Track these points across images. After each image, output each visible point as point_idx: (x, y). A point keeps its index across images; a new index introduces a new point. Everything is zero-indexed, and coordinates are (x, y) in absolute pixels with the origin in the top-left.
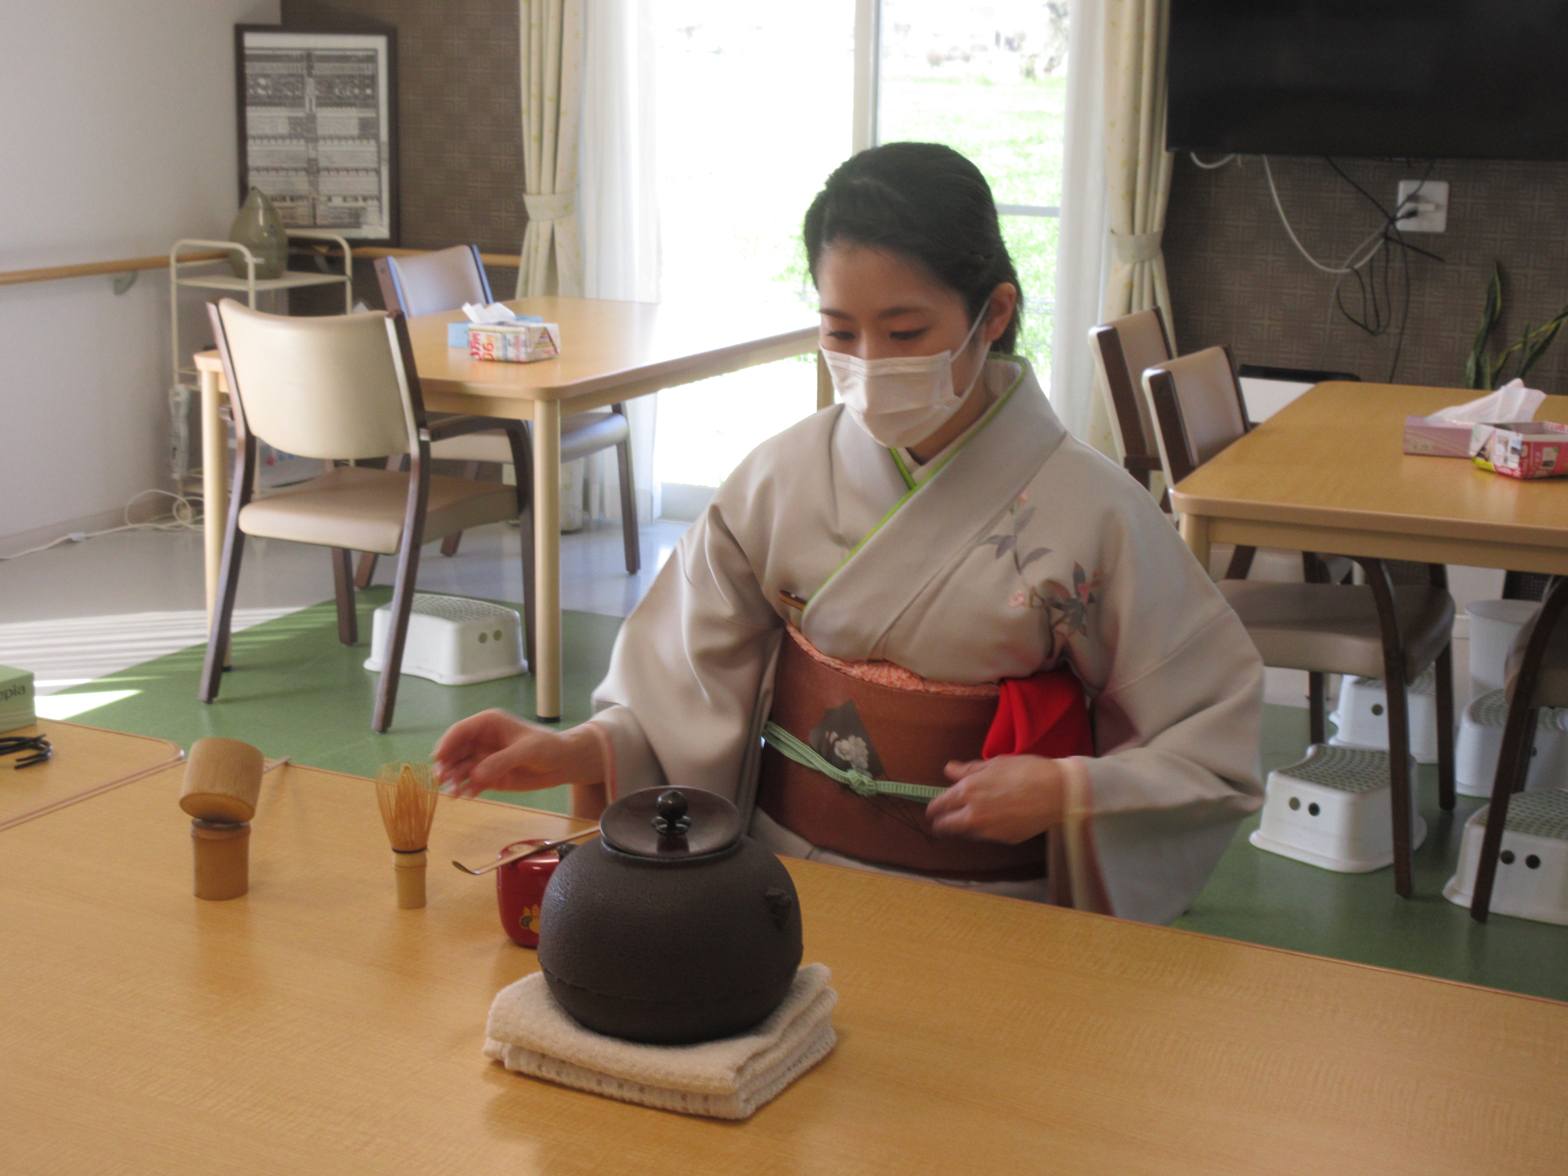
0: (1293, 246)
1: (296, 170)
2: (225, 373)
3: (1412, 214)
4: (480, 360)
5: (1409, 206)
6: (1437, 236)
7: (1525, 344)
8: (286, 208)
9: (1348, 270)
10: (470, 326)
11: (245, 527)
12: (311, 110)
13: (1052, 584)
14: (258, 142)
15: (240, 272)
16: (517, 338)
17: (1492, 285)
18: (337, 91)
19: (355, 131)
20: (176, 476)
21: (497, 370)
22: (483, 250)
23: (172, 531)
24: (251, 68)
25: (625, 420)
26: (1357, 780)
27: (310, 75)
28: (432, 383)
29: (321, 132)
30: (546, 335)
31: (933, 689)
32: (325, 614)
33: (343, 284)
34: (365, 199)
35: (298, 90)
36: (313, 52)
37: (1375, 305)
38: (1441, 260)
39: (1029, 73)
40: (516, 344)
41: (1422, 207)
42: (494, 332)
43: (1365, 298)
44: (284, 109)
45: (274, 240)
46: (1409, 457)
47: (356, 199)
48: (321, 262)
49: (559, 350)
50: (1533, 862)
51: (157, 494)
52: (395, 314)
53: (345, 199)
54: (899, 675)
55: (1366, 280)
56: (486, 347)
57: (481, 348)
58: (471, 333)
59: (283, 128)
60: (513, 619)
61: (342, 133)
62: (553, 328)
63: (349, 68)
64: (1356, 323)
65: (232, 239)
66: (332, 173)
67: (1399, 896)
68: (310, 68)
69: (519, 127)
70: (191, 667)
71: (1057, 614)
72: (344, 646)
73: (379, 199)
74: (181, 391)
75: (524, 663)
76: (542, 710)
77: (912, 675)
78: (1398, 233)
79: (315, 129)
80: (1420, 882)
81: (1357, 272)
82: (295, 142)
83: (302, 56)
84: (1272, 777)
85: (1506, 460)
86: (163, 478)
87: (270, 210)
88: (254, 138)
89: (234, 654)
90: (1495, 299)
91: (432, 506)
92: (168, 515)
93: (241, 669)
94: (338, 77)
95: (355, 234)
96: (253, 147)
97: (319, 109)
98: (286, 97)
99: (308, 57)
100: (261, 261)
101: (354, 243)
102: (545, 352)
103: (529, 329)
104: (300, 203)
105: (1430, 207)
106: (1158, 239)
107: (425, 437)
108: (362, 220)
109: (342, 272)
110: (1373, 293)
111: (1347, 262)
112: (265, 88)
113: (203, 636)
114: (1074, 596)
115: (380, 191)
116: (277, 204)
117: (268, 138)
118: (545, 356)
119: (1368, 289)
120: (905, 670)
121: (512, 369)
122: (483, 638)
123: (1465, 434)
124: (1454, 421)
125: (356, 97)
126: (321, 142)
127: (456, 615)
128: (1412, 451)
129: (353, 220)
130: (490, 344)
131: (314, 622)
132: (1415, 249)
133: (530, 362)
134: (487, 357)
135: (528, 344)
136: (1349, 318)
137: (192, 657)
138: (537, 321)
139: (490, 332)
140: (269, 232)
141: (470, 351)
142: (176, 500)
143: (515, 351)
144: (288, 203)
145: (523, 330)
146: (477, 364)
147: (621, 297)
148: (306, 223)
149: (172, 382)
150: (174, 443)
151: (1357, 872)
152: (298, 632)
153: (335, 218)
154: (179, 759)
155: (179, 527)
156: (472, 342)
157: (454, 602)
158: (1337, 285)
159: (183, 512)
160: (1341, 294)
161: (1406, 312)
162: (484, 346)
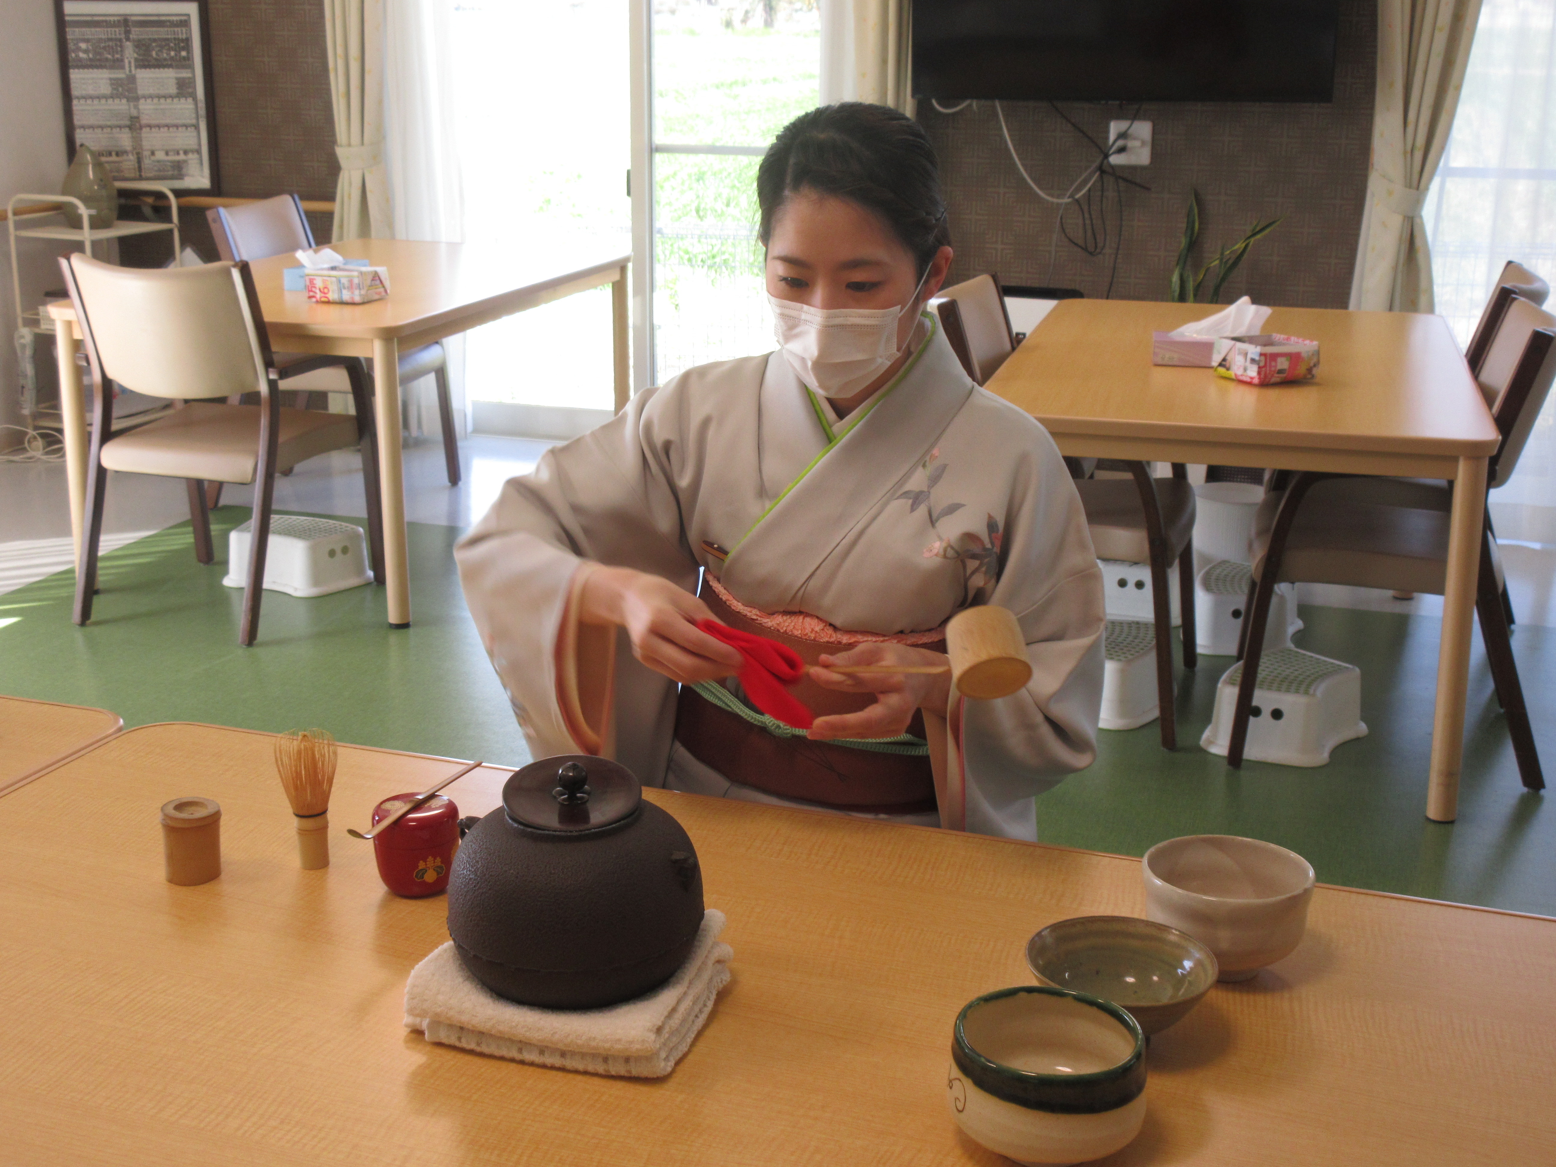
0: (1024, 179)
1: (120, 127)
2: (79, 322)
3: (1122, 150)
4: (317, 302)
5: (1120, 143)
6: (1143, 168)
7: (1221, 260)
8: (113, 162)
9: (1070, 200)
10: (307, 271)
11: (106, 463)
12: (130, 71)
13: (969, 537)
14: (82, 101)
15: (75, 223)
16: (351, 281)
17: (1191, 210)
18: (154, 54)
19: (173, 90)
20: (26, 412)
21: (333, 312)
22: (302, 197)
23: (25, 463)
24: (72, 34)
25: (441, 348)
27: (128, 39)
28: (277, 326)
29: (140, 92)
30: (377, 278)
31: (845, 640)
32: (183, 536)
33: (171, 231)
34: (186, 152)
35: (117, 53)
36: (129, 18)
37: (1093, 230)
38: (1148, 189)
39: (728, 24)
40: (351, 287)
41: (1130, 144)
42: (328, 276)
43: (1084, 225)
44: (105, 70)
45: (104, 193)
46: (1159, 369)
47: (178, 154)
48: (147, 211)
49: (388, 291)
50: (1277, 714)
51: (9, 428)
52: (240, 264)
53: (167, 154)
55: (1085, 208)
56: (322, 290)
57: (318, 291)
58: (307, 278)
59: (106, 89)
60: (357, 535)
61: (162, 92)
62: (382, 270)
63: (163, 33)
64: (1076, 244)
65: (64, 193)
66: (153, 130)
67: (1165, 749)
68: (127, 32)
69: (328, 84)
70: (63, 593)
71: (972, 564)
72: (202, 565)
73: (198, 151)
74: (25, 336)
75: (371, 574)
76: (393, 617)
77: (828, 625)
78: (1113, 167)
79: (136, 89)
80: (1182, 737)
81: (1077, 201)
82: (117, 101)
83: (119, 21)
85: (1245, 370)
86: (13, 414)
87: (98, 165)
88: (78, 98)
89: (102, 578)
90: (1193, 222)
91: (282, 438)
92: (20, 447)
93: (108, 591)
94: (155, 40)
95: (179, 184)
96: (76, 105)
97: (138, 70)
98: (107, 60)
99: (125, 22)
100: (93, 212)
101: (178, 193)
102: (376, 293)
103: (361, 273)
104: (125, 157)
105: (1137, 143)
107: (273, 376)
108: (184, 171)
109: (169, 220)
110: (1091, 219)
111: (1068, 193)
112: (86, 51)
113: (72, 562)
114: (989, 546)
115: (200, 145)
116: (103, 159)
117: (92, 98)
118: (377, 297)
119: (1087, 216)
120: (820, 621)
121: (347, 310)
122: (332, 553)
123: (1208, 347)
124: (1195, 335)
125: (172, 58)
126: (142, 101)
127: (306, 533)
128: (1160, 362)
129: (176, 172)
130: (326, 288)
131: (172, 545)
132: (1125, 180)
133: (363, 303)
134: (323, 299)
135: (361, 287)
136: (1071, 240)
137: (60, 583)
138: (365, 265)
139: (325, 276)
140: (99, 185)
141: (307, 295)
142: (26, 433)
143: (349, 293)
144: (114, 158)
145: (356, 274)
146: (314, 305)
147: (428, 238)
148: (132, 175)
149: (16, 328)
150: (22, 382)
151: (1126, 729)
152: (158, 555)
153: (159, 170)
154: (120, 729)
155: (30, 458)
156: (308, 286)
157: (302, 521)
158: (1061, 212)
159: (34, 444)
160: (1064, 221)
161: (1120, 235)
162: (320, 290)
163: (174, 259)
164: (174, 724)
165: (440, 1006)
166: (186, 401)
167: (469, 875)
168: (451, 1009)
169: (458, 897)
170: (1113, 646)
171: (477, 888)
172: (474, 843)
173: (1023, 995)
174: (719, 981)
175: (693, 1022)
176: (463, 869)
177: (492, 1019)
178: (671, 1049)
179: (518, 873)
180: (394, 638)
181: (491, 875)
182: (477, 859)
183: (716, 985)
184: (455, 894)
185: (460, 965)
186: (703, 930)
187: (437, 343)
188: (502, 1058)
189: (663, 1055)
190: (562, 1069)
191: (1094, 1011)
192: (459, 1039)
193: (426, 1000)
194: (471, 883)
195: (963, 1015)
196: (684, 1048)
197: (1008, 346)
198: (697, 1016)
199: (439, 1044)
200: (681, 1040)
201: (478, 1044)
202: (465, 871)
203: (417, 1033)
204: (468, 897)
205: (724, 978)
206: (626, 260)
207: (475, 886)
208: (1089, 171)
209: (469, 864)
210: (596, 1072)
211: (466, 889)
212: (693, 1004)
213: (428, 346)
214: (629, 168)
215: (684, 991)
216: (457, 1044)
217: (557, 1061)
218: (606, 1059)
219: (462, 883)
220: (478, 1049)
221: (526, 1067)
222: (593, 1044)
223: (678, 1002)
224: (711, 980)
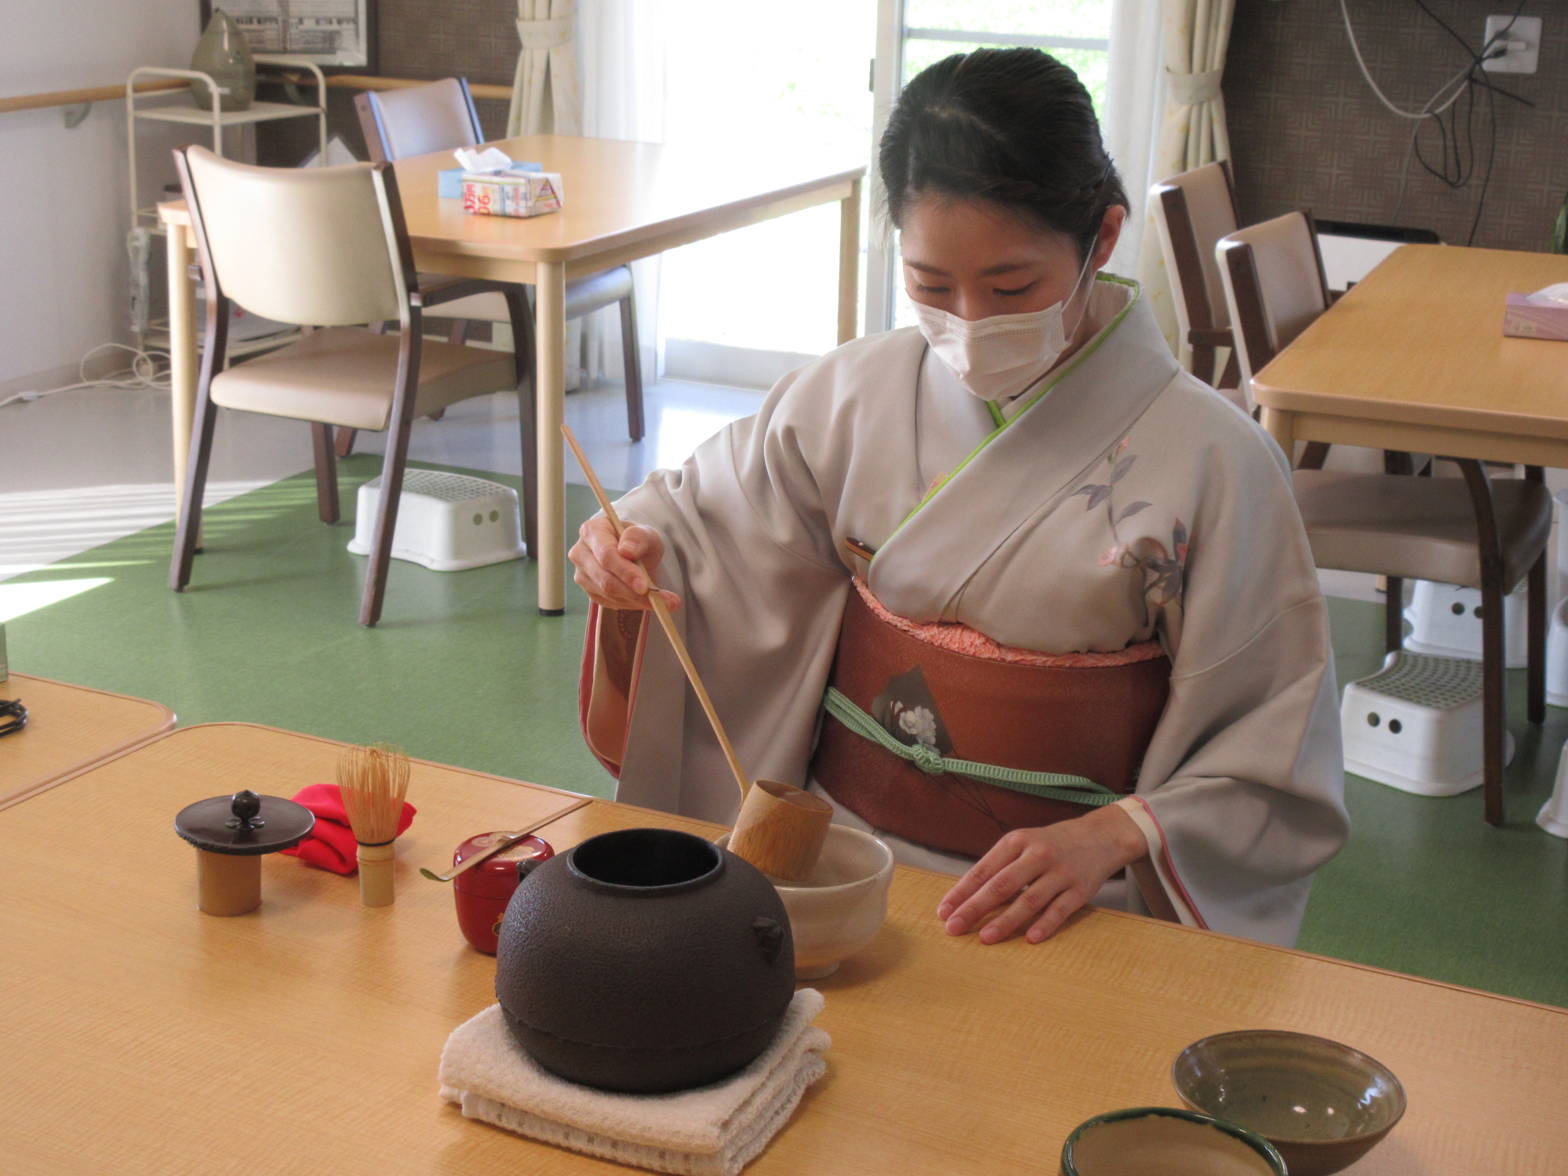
0: (1368, 86)
2: (193, 227)
3: (1500, 53)
4: (475, 213)
5: (1498, 44)
6: (1526, 77)
8: (254, 31)
9: (1428, 115)
10: (465, 176)
11: (216, 399)
13: (1148, 543)
15: (205, 104)
16: (516, 190)
20: (136, 328)
21: (494, 226)
22: (472, 80)
23: (132, 389)
25: (629, 273)
26: (1443, 694)
28: (424, 242)
30: (548, 187)
31: (1010, 657)
32: (305, 489)
33: (316, 117)
34: (340, 22)
37: (1456, 154)
38: (1532, 105)
40: (515, 198)
41: (1511, 45)
42: (491, 183)
43: (1445, 147)
45: (241, 68)
46: (1512, 341)
47: (330, 22)
48: (291, 91)
49: (561, 203)
51: (116, 348)
52: (383, 167)
53: (318, 22)
54: (972, 640)
55: (1448, 126)
56: (482, 199)
57: (476, 200)
58: (465, 184)
60: (510, 499)
62: (554, 177)
64: (1435, 173)
65: (194, 67)
67: (1489, 825)
70: (161, 551)
71: (1152, 576)
72: (325, 525)
73: (355, 21)
74: (140, 236)
75: (523, 546)
76: (544, 602)
77: (988, 640)
78: (1485, 74)
80: (1512, 808)
81: (1438, 118)
84: (1349, 689)
86: (121, 331)
87: (235, 34)
89: (206, 536)
91: (423, 377)
92: (128, 370)
93: (213, 551)
95: (329, 60)
100: (226, 91)
101: (328, 71)
102: (546, 205)
103: (529, 181)
104: (268, 25)
105: (1521, 46)
106: (1218, 79)
107: (416, 302)
108: (336, 44)
109: (315, 103)
110: (1455, 140)
111: (1427, 106)
113: (173, 514)
114: (1172, 557)
115: (357, 12)
116: (242, 27)
118: (547, 210)
119: (1449, 135)
120: (981, 634)
121: (510, 224)
122: (478, 519)
124: (1561, 300)
127: (448, 493)
128: (1512, 332)
129: (327, 45)
130: (486, 196)
131: (292, 499)
132: (1503, 92)
133: (530, 217)
134: (483, 211)
135: (528, 197)
136: (1427, 168)
137: (159, 539)
138: (537, 171)
139: (486, 183)
140: (235, 58)
141: (463, 204)
142: (135, 354)
143: (514, 204)
144: (255, 26)
145: (522, 181)
146: (471, 217)
147: (622, 136)
148: (276, 47)
149: (129, 227)
150: (133, 292)
151: (1440, 795)
152: (275, 511)
153: (307, 42)
154: (173, 727)
155: (139, 384)
156: (465, 194)
157: (446, 478)
158: (1415, 131)
159: (144, 368)
160: (1419, 141)
161: (1491, 162)
162: (479, 199)
163: (319, 150)
164: (233, 725)
165: (479, 1077)
166: (316, 328)
167: (520, 927)
168: (490, 1081)
169: (506, 953)
170: (1432, 689)
171: (527, 943)
172: (529, 892)
173: (1154, 1117)
174: (810, 1073)
175: (772, 1119)
176: (514, 921)
177: (535, 1097)
178: (741, 1149)
179: (573, 929)
180: (544, 627)
181: (543, 930)
182: (530, 910)
183: (806, 1077)
184: (504, 949)
185: (508, 1031)
186: (794, 1012)
187: (624, 266)
188: (546, 1143)
189: (729, 1154)
190: (613, 1162)
191: (1238, 1144)
192: (499, 1117)
193: (462, 1069)
194: (520, 937)
195: (1075, 1137)
196: (757, 1148)
197: (1319, 303)
198: (777, 1113)
199: (477, 1121)
200: (755, 1139)
201: (520, 1125)
202: (516, 922)
203: (455, 1106)
204: (516, 953)
205: (817, 1071)
206: (861, 172)
207: (524, 942)
208: (1457, 77)
209: (521, 915)
210: (651, 1168)
211: (514, 944)
212: (774, 1098)
213: (612, 270)
214: (874, 56)
215: (761, 1082)
216: (497, 1123)
217: (606, 1151)
218: (662, 1154)
219: (511, 936)
220: (520, 1130)
221: (572, 1156)
222: (648, 1135)
223: (753, 1095)
224: (800, 1071)
